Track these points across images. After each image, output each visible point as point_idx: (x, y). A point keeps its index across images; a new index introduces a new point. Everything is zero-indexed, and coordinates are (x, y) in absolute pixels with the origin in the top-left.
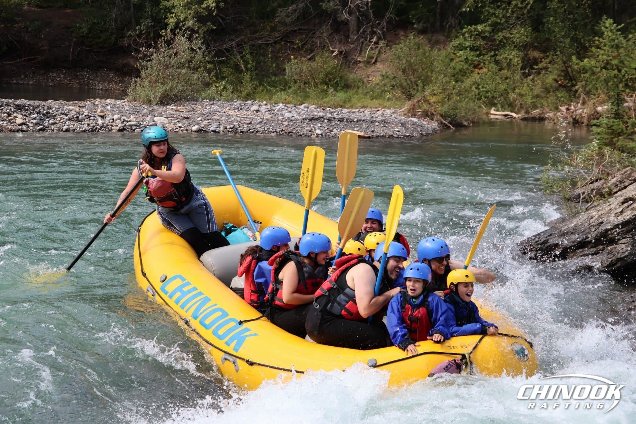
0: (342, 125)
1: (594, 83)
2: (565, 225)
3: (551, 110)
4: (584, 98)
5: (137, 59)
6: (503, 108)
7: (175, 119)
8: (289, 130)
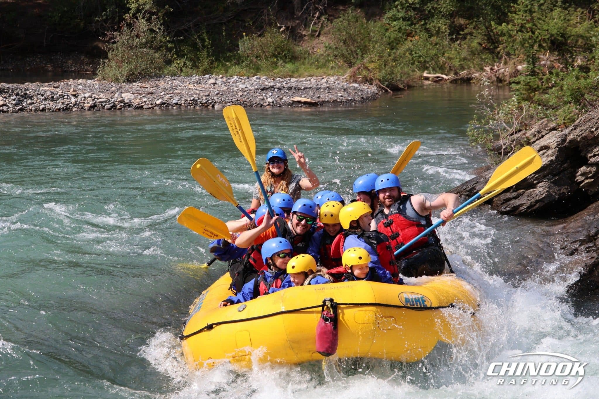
0: (290, 93)
1: (511, 44)
2: (489, 173)
3: (477, 71)
4: (505, 59)
5: (104, 42)
6: (435, 71)
7: (141, 94)
8: (243, 99)
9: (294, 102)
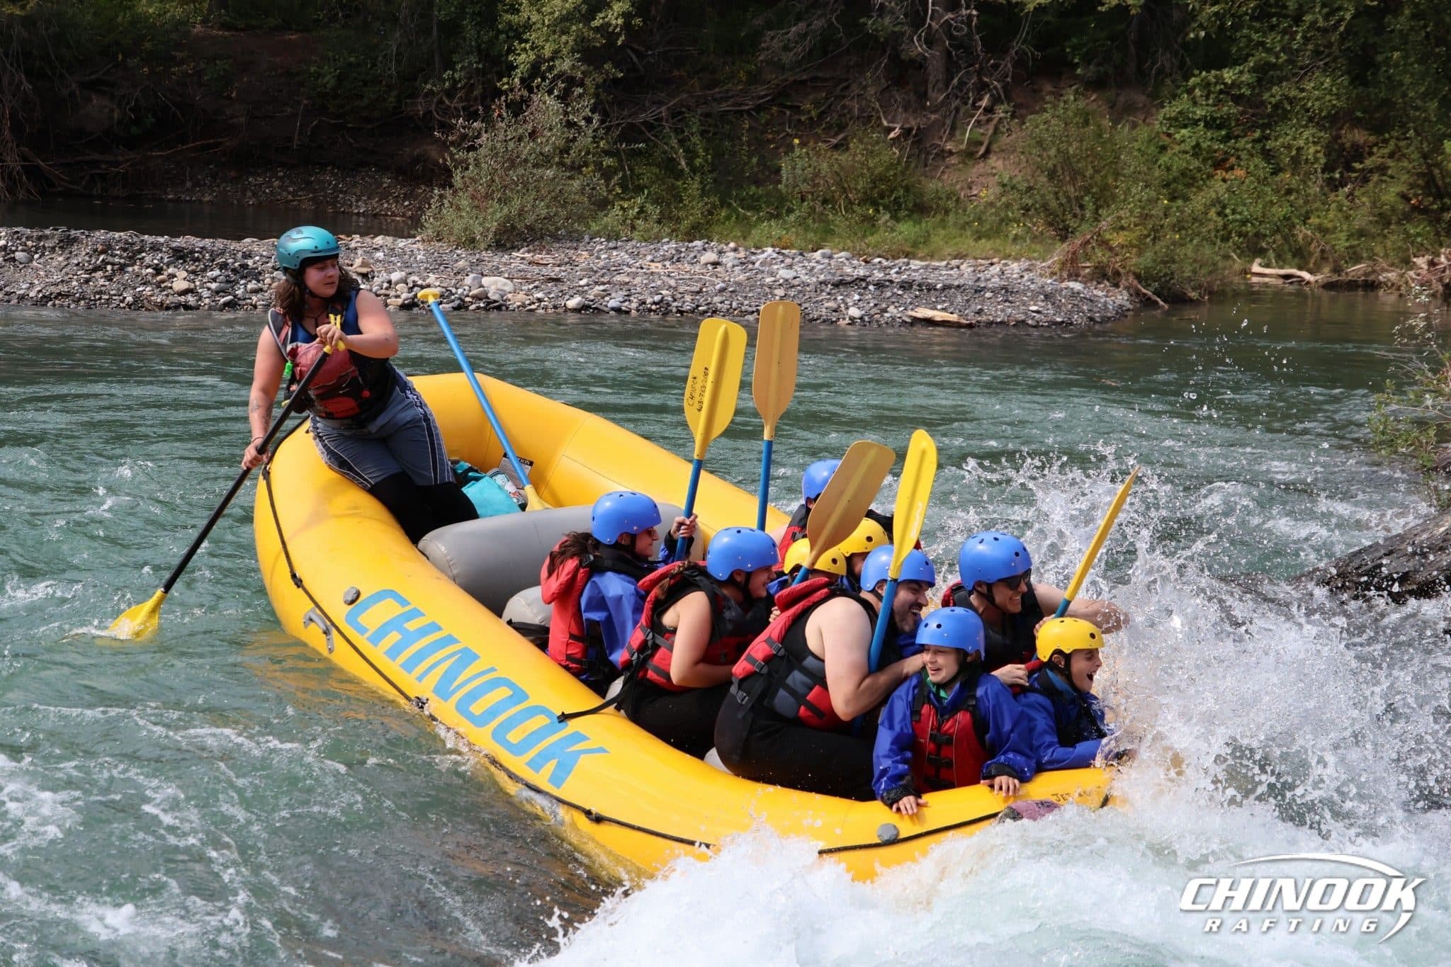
0: (907, 297)
2: (1424, 530)
3: (1392, 265)
5: (444, 146)
6: (1281, 260)
7: (529, 281)
9: (916, 321)
